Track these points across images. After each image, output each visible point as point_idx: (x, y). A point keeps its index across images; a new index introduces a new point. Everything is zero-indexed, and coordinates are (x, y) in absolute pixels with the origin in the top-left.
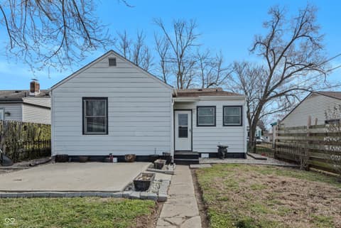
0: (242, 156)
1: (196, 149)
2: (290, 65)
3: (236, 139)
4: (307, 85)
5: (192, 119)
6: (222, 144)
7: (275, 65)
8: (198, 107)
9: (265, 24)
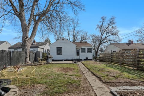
0: (91, 60)
1: (81, 58)
2: (108, 33)
3: (90, 56)
4: (113, 39)
5: (80, 51)
6: (87, 57)
7: (103, 34)
8: (81, 48)
9: (100, 22)
